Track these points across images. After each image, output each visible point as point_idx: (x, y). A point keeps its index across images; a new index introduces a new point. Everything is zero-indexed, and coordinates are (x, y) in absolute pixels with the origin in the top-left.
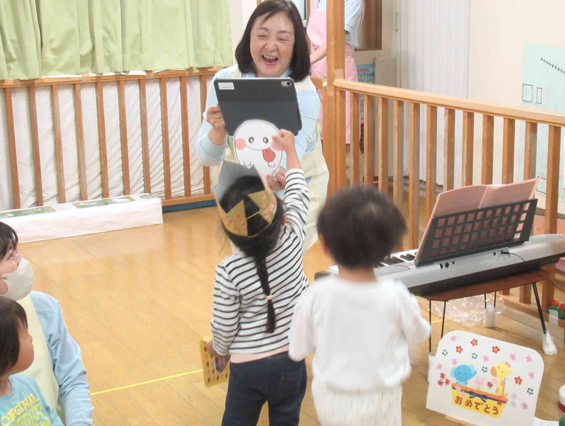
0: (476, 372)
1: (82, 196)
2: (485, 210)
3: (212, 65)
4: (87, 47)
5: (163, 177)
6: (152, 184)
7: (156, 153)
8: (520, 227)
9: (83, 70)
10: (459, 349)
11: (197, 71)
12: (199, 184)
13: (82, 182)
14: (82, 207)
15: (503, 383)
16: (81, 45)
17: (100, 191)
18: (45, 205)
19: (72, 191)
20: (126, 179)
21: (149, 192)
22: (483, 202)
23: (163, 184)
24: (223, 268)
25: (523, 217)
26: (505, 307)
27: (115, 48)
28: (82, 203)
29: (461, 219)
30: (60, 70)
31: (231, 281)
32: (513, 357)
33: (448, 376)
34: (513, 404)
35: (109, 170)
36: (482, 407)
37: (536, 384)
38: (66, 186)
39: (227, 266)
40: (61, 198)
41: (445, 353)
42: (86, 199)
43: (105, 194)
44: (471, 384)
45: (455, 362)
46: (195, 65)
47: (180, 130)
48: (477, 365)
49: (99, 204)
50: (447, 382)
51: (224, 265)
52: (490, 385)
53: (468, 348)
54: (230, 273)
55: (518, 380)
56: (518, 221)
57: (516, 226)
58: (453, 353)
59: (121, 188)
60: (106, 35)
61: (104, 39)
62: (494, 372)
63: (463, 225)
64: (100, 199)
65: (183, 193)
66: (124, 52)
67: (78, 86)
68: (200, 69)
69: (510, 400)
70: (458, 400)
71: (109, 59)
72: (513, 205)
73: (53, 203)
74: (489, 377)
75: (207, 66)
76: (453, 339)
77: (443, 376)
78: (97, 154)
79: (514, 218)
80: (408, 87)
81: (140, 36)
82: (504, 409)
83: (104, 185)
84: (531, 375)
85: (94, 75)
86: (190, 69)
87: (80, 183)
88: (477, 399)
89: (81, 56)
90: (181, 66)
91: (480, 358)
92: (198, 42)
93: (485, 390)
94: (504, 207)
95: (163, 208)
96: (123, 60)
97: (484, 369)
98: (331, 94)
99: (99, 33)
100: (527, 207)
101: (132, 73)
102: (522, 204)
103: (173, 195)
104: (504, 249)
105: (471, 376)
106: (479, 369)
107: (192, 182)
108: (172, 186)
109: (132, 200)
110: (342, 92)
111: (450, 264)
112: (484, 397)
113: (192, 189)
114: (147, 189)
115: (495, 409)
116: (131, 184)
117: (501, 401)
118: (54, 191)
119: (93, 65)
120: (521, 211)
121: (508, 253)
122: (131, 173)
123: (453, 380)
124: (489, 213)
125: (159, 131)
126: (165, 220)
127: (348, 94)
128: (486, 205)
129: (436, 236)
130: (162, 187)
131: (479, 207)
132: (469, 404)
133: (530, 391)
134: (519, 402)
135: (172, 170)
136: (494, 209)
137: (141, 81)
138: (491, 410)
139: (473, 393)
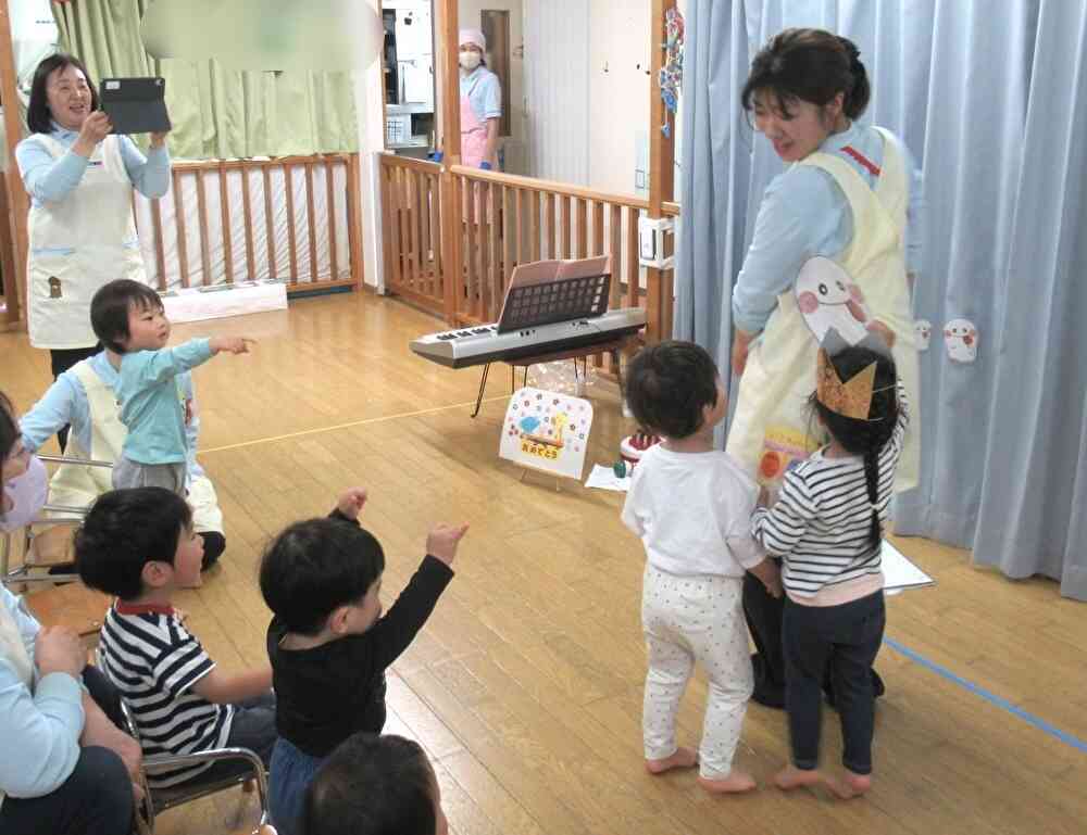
0: (539, 423)
1: (206, 281)
2: (561, 283)
3: (338, 151)
4: (210, 133)
5: (289, 263)
6: (278, 270)
7: (282, 239)
8: (597, 299)
9: (207, 156)
10: (527, 403)
11: (322, 157)
12: (324, 270)
13: (205, 268)
14: (206, 292)
15: (560, 431)
16: (204, 131)
17: (223, 277)
18: (169, 290)
19: (196, 277)
20: (250, 265)
21: (274, 277)
22: (559, 275)
23: (289, 270)
24: (801, 478)
25: (599, 290)
26: (597, 378)
27: (238, 134)
28: (206, 288)
29: (538, 290)
30: (183, 156)
31: (811, 500)
32: (569, 408)
33: (517, 427)
34: (568, 448)
35: (234, 256)
36: (543, 453)
37: (586, 429)
38: (190, 271)
39: (808, 477)
40: (184, 283)
41: (515, 407)
42: (209, 284)
43: (229, 280)
44: (536, 433)
45: (523, 414)
46: (321, 151)
47: (306, 216)
48: (540, 416)
49: (222, 289)
50: (517, 432)
51: (804, 476)
52: (550, 432)
53: (535, 403)
54: (811, 487)
55: (573, 427)
56: (594, 294)
57: (592, 298)
58: (522, 407)
59: (245, 273)
60: (229, 121)
61: (228, 126)
62: (554, 421)
63: (531, 297)
64: (224, 285)
65: (309, 279)
66: (247, 138)
67: (201, 172)
68: (326, 155)
69: (565, 443)
70: (525, 448)
71: (232, 145)
72: (588, 279)
73: (177, 289)
74: (549, 426)
75: (331, 151)
76: (523, 394)
77: (513, 427)
78: (220, 239)
79: (589, 291)
80: (536, 176)
81: (262, 122)
82: (562, 452)
83: (228, 270)
84: (583, 422)
85: (218, 161)
86: (316, 155)
87: (203, 269)
88: (541, 446)
89: (204, 142)
90: (307, 152)
91: (543, 410)
92: (322, 128)
93: (546, 437)
94: (578, 280)
95: (288, 294)
96: (247, 145)
97: (546, 420)
98: (448, 179)
99: (222, 118)
100: (602, 281)
101: (256, 159)
102: (597, 278)
103: (299, 281)
104: (583, 320)
105: (535, 426)
106: (541, 419)
107: (319, 269)
108: (299, 271)
109: (255, 285)
110: (458, 177)
111: (531, 331)
112: (545, 443)
113: (319, 275)
114: (273, 275)
115: (554, 453)
116: (256, 270)
117: (558, 446)
118: (177, 277)
119: (217, 151)
120: (597, 285)
121: (587, 323)
122: (256, 258)
123: (521, 431)
124: (565, 286)
125: (284, 217)
126: (289, 305)
127: (464, 179)
128: (562, 278)
129: (515, 305)
130: (287, 274)
131: (556, 280)
132: (533, 450)
133: (581, 436)
134: (572, 446)
135: (298, 256)
136: (569, 282)
137: (265, 167)
138: (551, 455)
139: (536, 441)
